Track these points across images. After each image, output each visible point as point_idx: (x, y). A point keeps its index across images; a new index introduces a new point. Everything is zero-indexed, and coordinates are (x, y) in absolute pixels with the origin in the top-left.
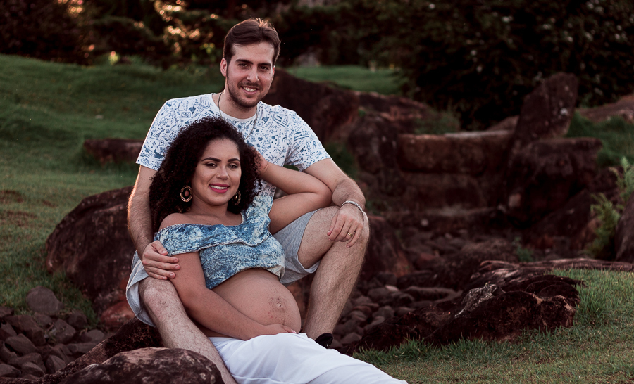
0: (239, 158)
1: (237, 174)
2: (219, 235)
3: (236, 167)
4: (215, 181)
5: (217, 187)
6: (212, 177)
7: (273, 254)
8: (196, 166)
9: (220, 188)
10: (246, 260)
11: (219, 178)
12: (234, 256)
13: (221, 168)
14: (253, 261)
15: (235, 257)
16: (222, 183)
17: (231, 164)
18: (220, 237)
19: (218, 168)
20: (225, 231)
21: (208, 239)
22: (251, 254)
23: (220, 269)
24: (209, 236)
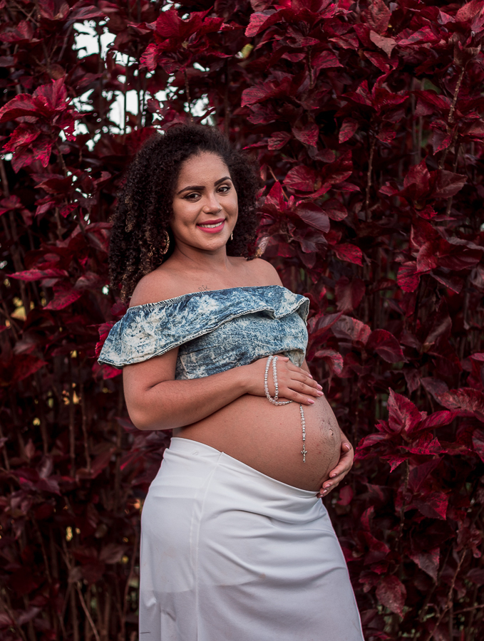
0: (229, 176)
1: (231, 199)
2: (241, 303)
3: (228, 188)
4: (204, 218)
5: (209, 226)
6: (199, 213)
7: (300, 335)
8: (172, 203)
9: (213, 226)
10: (268, 342)
11: (208, 213)
12: (253, 334)
13: (208, 197)
14: (276, 345)
15: (255, 336)
16: (214, 219)
17: (220, 188)
18: (243, 305)
19: (203, 198)
20: (249, 297)
21: (226, 308)
22: (275, 334)
23: (232, 350)
24: (228, 304)
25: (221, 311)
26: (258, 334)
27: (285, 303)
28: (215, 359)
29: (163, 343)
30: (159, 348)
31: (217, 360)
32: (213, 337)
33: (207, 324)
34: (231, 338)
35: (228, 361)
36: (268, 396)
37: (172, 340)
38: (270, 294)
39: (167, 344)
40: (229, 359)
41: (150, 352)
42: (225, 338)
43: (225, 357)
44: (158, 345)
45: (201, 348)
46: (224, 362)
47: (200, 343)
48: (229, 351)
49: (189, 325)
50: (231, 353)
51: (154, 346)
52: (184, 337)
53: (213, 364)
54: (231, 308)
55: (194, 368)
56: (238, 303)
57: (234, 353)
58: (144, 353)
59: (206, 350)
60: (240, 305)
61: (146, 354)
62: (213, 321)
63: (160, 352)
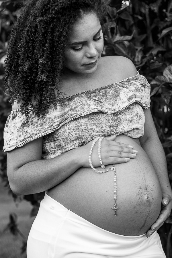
12: (90, 128)
15: (92, 129)
18: (78, 109)
25: (62, 116)
26: (94, 127)
27: (120, 102)
28: (65, 146)
29: (22, 138)
30: (19, 142)
31: (66, 147)
32: (61, 132)
33: (52, 125)
34: (73, 132)
35: (74, 147)
36: (92, 167)
37: (29, 135)
38: (111, 92)
39: (25, 139)
40: (75, 146)
41: (13, 145)
42: (69, 132)
43: (71, 145)
44: (18, 140)
45: (55, 139)
46: (72, 148)
47: (54, 136)
48: (73, 141)
49: (41, 126)
50: (75, 142)
51: (16, 141)
52: (36, 135)
53: (65, 149)
54: (70, 112)
55: (55, 152)
56: (75, 108)
57: (77, 141)
58: (10, 145)
59: (58, 140)
60: (77, 109)
61: (11, 146)
62: (56, 124)
63: (20, 144)
